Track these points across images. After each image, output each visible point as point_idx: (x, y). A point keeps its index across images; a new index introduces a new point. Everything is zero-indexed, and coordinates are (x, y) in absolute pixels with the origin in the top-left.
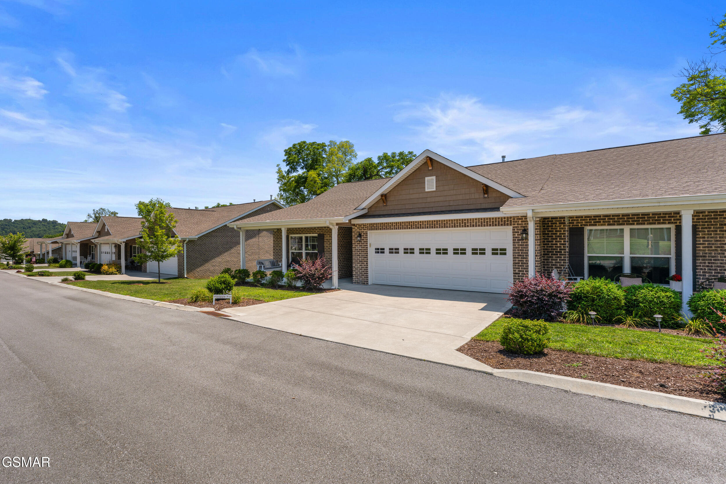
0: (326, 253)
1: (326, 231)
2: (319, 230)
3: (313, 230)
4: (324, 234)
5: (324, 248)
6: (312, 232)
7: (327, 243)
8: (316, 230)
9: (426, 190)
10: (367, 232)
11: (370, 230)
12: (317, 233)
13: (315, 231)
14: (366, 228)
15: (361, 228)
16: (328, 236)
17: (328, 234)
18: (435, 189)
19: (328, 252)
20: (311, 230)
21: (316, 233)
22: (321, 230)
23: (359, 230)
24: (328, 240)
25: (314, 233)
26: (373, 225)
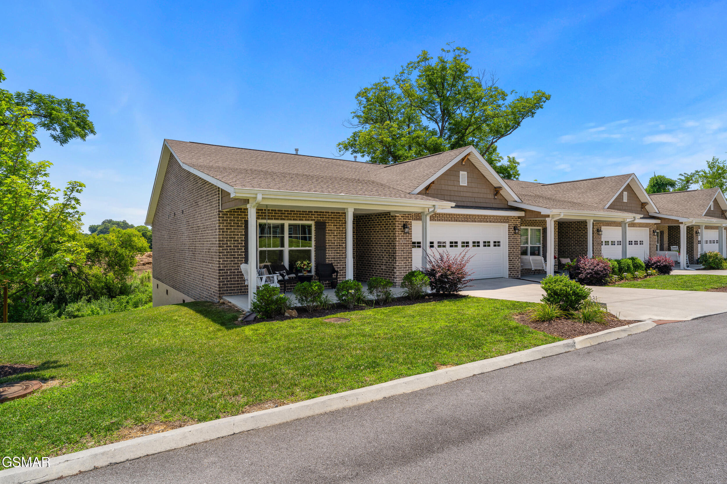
0: (329, 251)
1: (329, 218)
2: (317, 215)
3: (307, 214)
4: (325, 223)
5: (325, 243)
6: (304, 217)
7: (330, 236)
8: (313, 215)
9: (461, 184)
10: (411, 222)
11: (415, 220)
12: (314, 220)
13: (311, 217)
14: (411, 217)
15: (406, 217)
16: (331, 225)
17: (333, 223)
18: (466, 185)
19: (331, 248)
20: (303, 214)
21: (312, 220)
22: (320, 215)
23: (403, 219)
24: (331, 230)
25: (309, 220)
26: (418, 215)
